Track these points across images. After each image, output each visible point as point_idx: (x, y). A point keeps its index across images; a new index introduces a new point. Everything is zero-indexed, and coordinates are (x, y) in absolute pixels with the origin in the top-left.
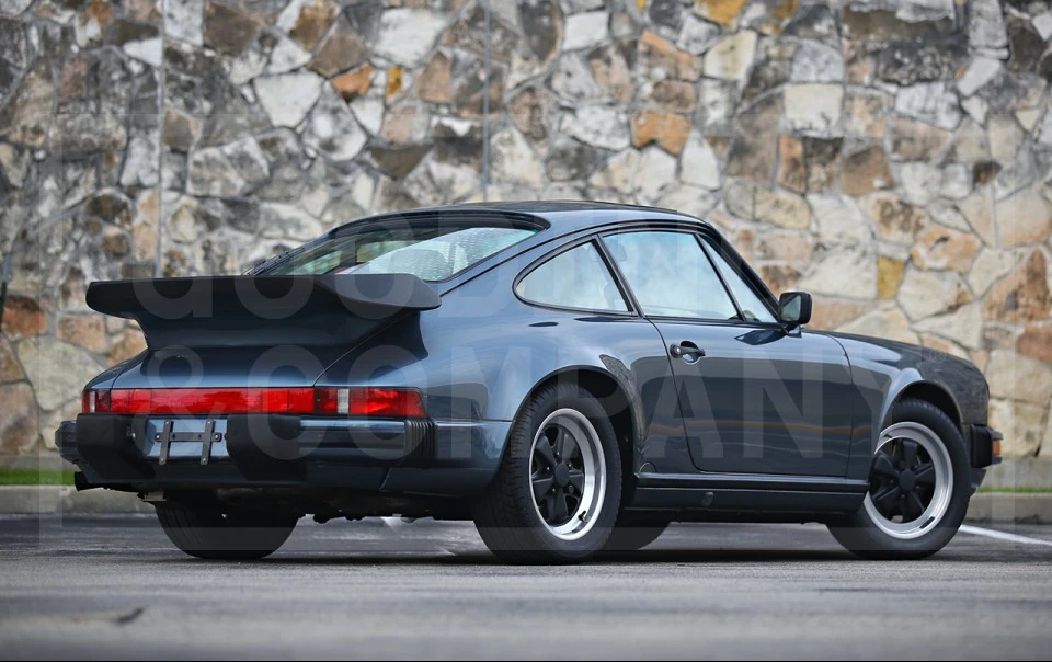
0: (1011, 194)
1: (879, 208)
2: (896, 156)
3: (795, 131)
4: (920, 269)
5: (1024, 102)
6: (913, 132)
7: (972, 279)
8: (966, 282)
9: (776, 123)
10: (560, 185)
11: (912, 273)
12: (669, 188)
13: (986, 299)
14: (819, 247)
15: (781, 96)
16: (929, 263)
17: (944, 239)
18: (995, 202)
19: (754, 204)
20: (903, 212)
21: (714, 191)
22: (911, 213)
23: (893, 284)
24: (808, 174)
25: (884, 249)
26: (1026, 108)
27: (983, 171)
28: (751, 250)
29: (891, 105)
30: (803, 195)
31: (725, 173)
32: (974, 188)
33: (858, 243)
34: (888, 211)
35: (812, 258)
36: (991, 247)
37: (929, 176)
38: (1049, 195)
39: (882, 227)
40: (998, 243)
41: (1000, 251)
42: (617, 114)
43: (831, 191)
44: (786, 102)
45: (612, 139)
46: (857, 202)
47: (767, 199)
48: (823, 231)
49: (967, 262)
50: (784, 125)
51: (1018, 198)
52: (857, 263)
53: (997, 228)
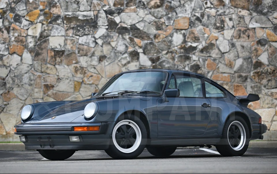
0: (109, 64)
1: (74, 68)
2: (79, 55)
3: (52, 49)
4: (85, 84)
5: (112, 40)
6: (83, 48)
7: (99, 86)
8: (97, 87)
9: (47, 47)
11: (83, 85)
12: (19, 64)
14: (59, 79)
15: (48, 40)
16: (88, 82)
17: (92, 76)
18: (105, 66)
19: (41, 68)
20: (81, 69)
21: (31, 65)
22: (83, 69)
23: (78, 88)
24: (56, 60)
25: (76, 79)
26: (113, 41)
27: (102, 58)
28: (41, 80)
29: (77, 41)
30: (54, 66)
31: (33, 60)
32: (99, 63)
33: (69, 78)
34: (77, 69)
35: (57, 82)
36: (104, 78)
37: (88, 60)
38: (119, 64)
39: (75, 73)
40: (106, 77)
41: (106, 79)
42: (5, 45)
43: (62, 64)
44: (50, 42)
45: (4, 52)
46: (69, 67)
47: (45, 67)
48: (60, 75)
49: (98, 82)
50: (49, 47)
51: (111, 65)
52: (69, 83)
53: (105, 73)
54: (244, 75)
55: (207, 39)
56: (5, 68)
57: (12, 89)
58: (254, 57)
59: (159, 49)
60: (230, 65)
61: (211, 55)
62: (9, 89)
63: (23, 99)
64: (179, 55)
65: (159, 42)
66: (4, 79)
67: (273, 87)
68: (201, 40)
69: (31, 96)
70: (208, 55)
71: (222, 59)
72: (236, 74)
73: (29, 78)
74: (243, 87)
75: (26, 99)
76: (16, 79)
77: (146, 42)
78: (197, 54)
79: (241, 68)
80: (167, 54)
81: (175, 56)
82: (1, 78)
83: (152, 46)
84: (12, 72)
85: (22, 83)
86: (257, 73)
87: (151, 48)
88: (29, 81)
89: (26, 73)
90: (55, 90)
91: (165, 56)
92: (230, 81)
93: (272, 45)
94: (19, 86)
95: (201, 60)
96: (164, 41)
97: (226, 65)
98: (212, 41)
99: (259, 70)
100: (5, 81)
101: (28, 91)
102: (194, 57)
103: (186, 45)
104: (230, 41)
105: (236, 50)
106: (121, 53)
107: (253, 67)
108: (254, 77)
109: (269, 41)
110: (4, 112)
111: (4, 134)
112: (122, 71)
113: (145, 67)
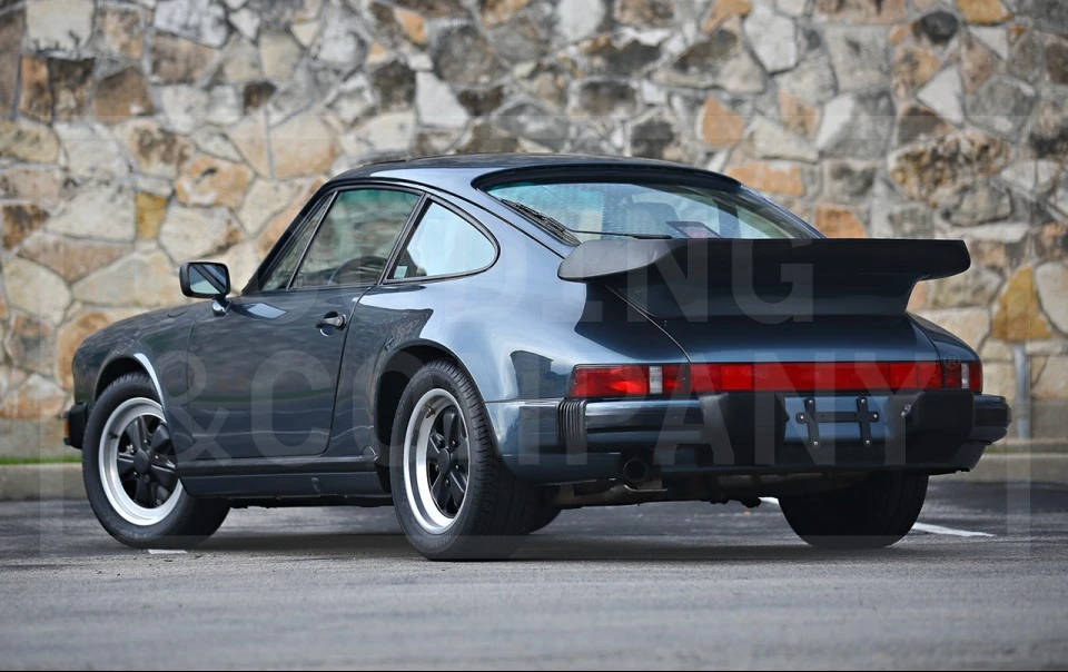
0: (287, 118)
1: (136, 137)
2: (155, 79)
3: (39, 52)
4: (184, 205)
5: (300, 14)
6: (175, 51)
7: (244, 215)
8: (237, 218)
9: (18, 43)
11: (175, 210)
13: (260, 237)
14: (69, 183)
15: (22, 12)
16: (195, 198)
17: (212, 171)
18: (269, 128)
20: (164, 141)
22: (174, 141)
23: (154, 223)
24: (55, 101)
25: (143, 184)
26: (303, 21)
27: (256, 94)
29: (149, 20)
30: (50, 125)
32: (245, 113)
33: (113, 177)
34: (147, 141)
35: (61, 196)
36: (264, 179)
37: (193, 100)
38: (331, 118)
39: (141, 158)
40: (272, 174)
41: (275, 183)
43: (81, 120)
44: (29, 20)
46: (112, 131)
47: (8, 131)
48: (73, 164)
49: (238, 196)
50: (27, 44)
51: (296, 121)
52: (113, 199)
53: (271, 157)
54: (858, 165)
55: (702, 14)
58: (901, 91)
59: (502, 55)
60: (802, 124)
61: (721, 81)
64: (588, 79)
65: (500, 24)
67: (980, 217)
68: (678, 15)
70: (709, 81)
71: (766, 98)
72: (827, 165)
74: (854, 218)
77: (444, 23)
78: (661, 76)
79: (843, 143)
80: (532, 75)
81: (567, 85)
83: (468, 40)
86: (915, 158)
87: (467, 50)
90: (54, 232)
91: (526, 85)
92: (800, 190)
93: (979, 40)
95: (677, 102)
96: (523, 21)
97: (785, 125)
98: (722, 21)
99: (921, 147)
102: (650, 92)
103: (617, 38)
104: (802, 22)
105: (823, 60)
106: (337, 72)
107: (896, 131)
108: (899, 176)
109: (965, 24)
112: (343, 152)
113: (441, 135)
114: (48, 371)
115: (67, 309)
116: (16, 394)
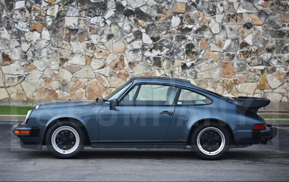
0: (116, 41)
1: (86, 45)
2: (90, 33)
3: (67, 27)
4: (95, 58)
5: (119, 21)
6: (94, 27)
7: (107, 61)
9: (63, 25)
10: (14, 40)
11: (93, 59)
12: (39, 40)
13: (110, 65)
14: (73, 53)
15: (64, 19)
16: (97, 57)
17: (101, 52)
18: (113, 43)
19: (58, 44)
20: (92, 46)
21: (48, 41)
22: (94, 46)
23: (89, 62)
24: (70, 37)
25: (87, 54)
26: (120, 22)
27: (110, 37)
28: (57, 54)
29: (89, 21)
30: (69, 42)
31: (51, 37)
32: (108, 40)
33: (81, 53)
34: (88, 45)
35: (71, 56)
36: (111, 53)
37: (98, 37)
38: (125, 41)
39: (87, 49)
40: (113, 53)
41: (113, 54)
42: (27, 23)
43: (75, 41)
44: (65, 21)
45: (26, 29)
46: (81, 43)
47: (61, 43)
48: (73, 50)
49: (106, 57)
50: (65, 26)
51: (118, 42)
52: (81, 57)
53: (113, 49)
54: (231, 53)
55: (201, 22)
56: (26, 43)
57: (32, 61)
58: (241, 39)
59: (160, 29)
60: (220, 45)
61: (204, 36)
62: (30, 61)
63: (42, 70)
64: (177, 35)
65: (160, 23)
66: (25, 53)
67: (256, 64)
68: (196, 22)
69: (49, 67)
70: (202, 36)
71: (213, 39)
72: (225, 53)
73: (47, 52)
74: (230, 64)
75: (44, 70)
76: (36, 52)
77: (148, 23)
78: (192, 34)
79: (229, 48)
80: (166, 34)
81: (173, 36)
82: (23, 52)
83: (153, 26)
84: (33, 47)
85: (41, 56)
86: (243, 52)
87: (153, 29)
88: (47, 55)
89: (45, 48)
90: (69, 63)
91: (164, 35)
92: (220, 58)
93: (256, 28)
94: (38, 58)
95: (195, 40)
96: (164, 23)
97: (217, 45)
98: (205, 23)
99: (244, 50)
100: (26, 55)
101: (46, 63)
102: (190, 37)
103: (183, 27)
104: (221, 24)
105: (225, 32)
106: (126, 32)
107: (239, 47)
108: (240, 56)
109: (254, 25)
110: (25, 81)
111: (25, 99)
112: (127, 48)
113: (147, 45)
114: (68, 91)
115: (72, 78)
116: (61, 95)
